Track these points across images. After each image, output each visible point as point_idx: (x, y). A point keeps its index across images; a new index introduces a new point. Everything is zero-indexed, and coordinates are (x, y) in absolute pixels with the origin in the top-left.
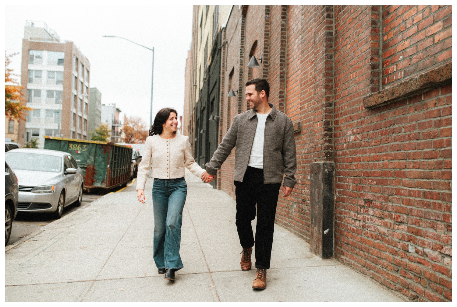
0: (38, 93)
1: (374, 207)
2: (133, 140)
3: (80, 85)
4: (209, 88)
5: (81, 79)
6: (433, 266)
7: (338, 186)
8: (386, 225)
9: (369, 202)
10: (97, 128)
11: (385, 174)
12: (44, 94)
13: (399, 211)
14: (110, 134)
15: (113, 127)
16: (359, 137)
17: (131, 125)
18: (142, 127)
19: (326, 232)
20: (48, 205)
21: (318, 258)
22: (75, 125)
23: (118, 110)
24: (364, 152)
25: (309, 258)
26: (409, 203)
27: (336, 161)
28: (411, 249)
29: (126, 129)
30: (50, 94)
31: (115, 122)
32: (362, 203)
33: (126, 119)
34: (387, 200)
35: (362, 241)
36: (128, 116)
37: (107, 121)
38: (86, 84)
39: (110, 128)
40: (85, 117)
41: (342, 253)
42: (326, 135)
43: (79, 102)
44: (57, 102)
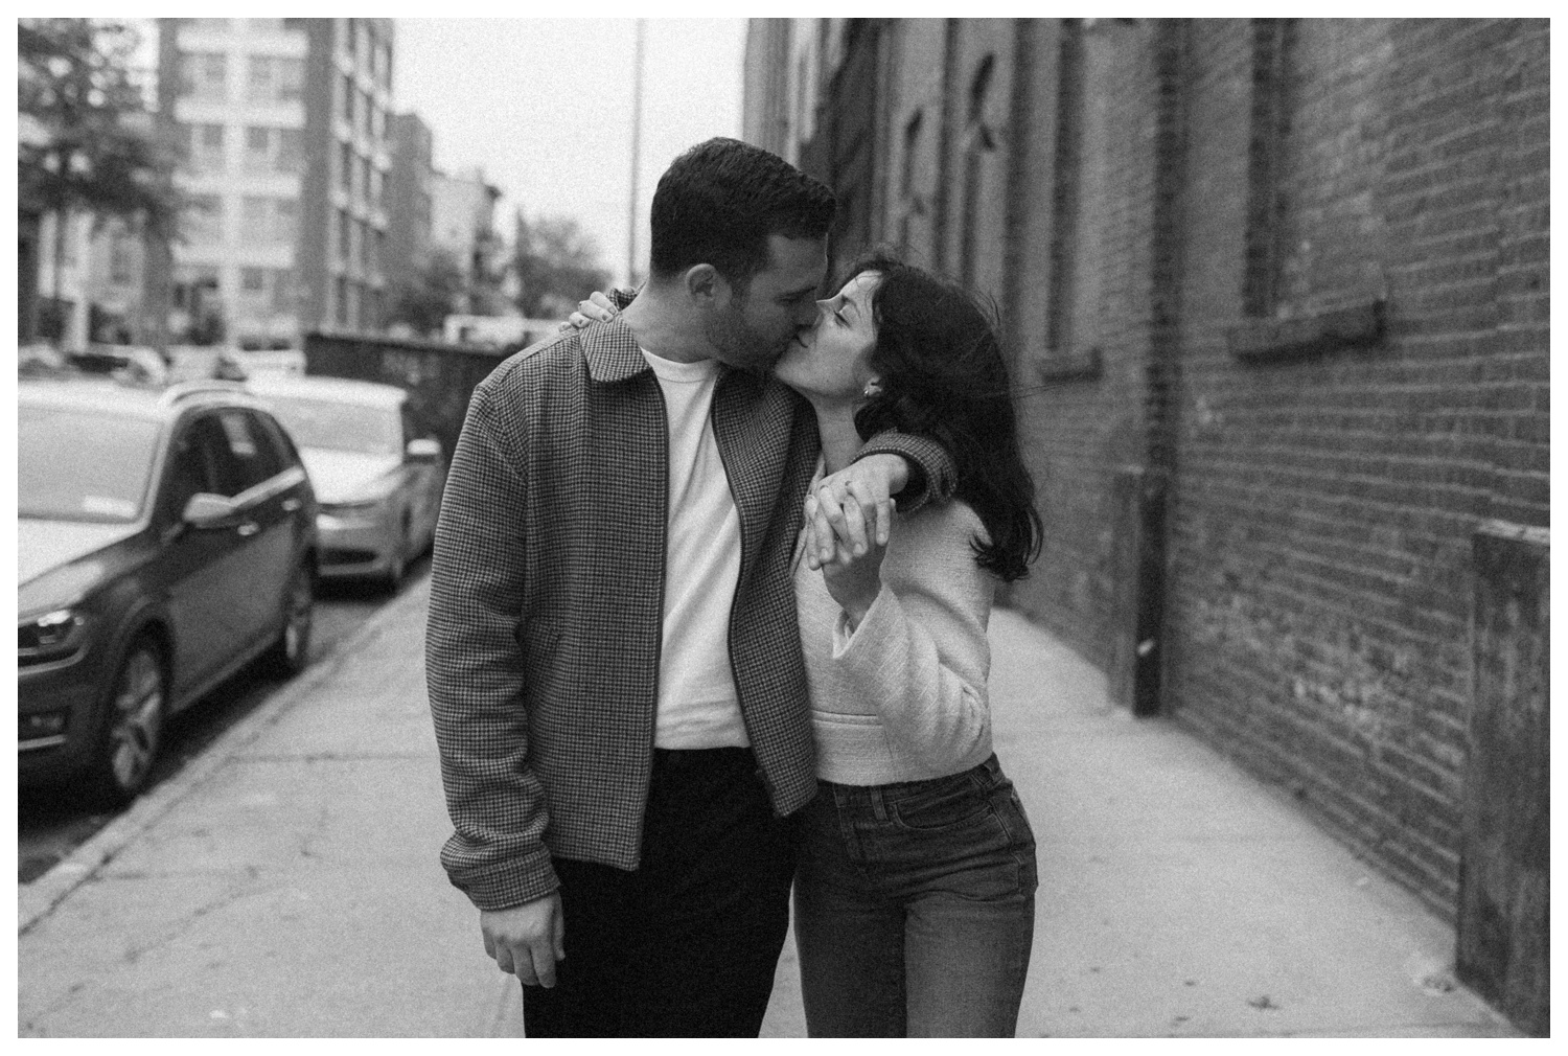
0: (214, 134)
1: (1242, 591)
2: (548, 301)
3: (360, 105)
4: (835, 147)
5: (364, 82)
6: (1330, 723)
7: (1176, 533)
8: (1260, 634)
9: (1233, 580)
10: (422, 262)
11: (1261, 516)
12: (235, 141)
13: (1282, 602)
14: (467, 282)
15: (478, 258)
16: (1220, 417)
17: (539, 248)
18: (578, 254)
19: (1145, 648)
20: (367, 556)
21: (1124, 715)
22: (345, 251)
23: (493, 193)
24: (1229, 456)
25: (1102, 713)
26: (1299, 586)
27: (1175, 467)
28: (1300, 689)
29: (524, 265)
30: (257, 136)
31: (484, 235)
32: (1220, 579)
33: (522, 226)
34: (1264, 576)
35: (1220, 672)
36: (531, 217)
37: (454, 233)
38: (382, 98)
39: (464, 263)
40: (379, 220)
41: (1181, 703)
42: (1150, 402)
43: (357, 168)
44: (282, 167)
